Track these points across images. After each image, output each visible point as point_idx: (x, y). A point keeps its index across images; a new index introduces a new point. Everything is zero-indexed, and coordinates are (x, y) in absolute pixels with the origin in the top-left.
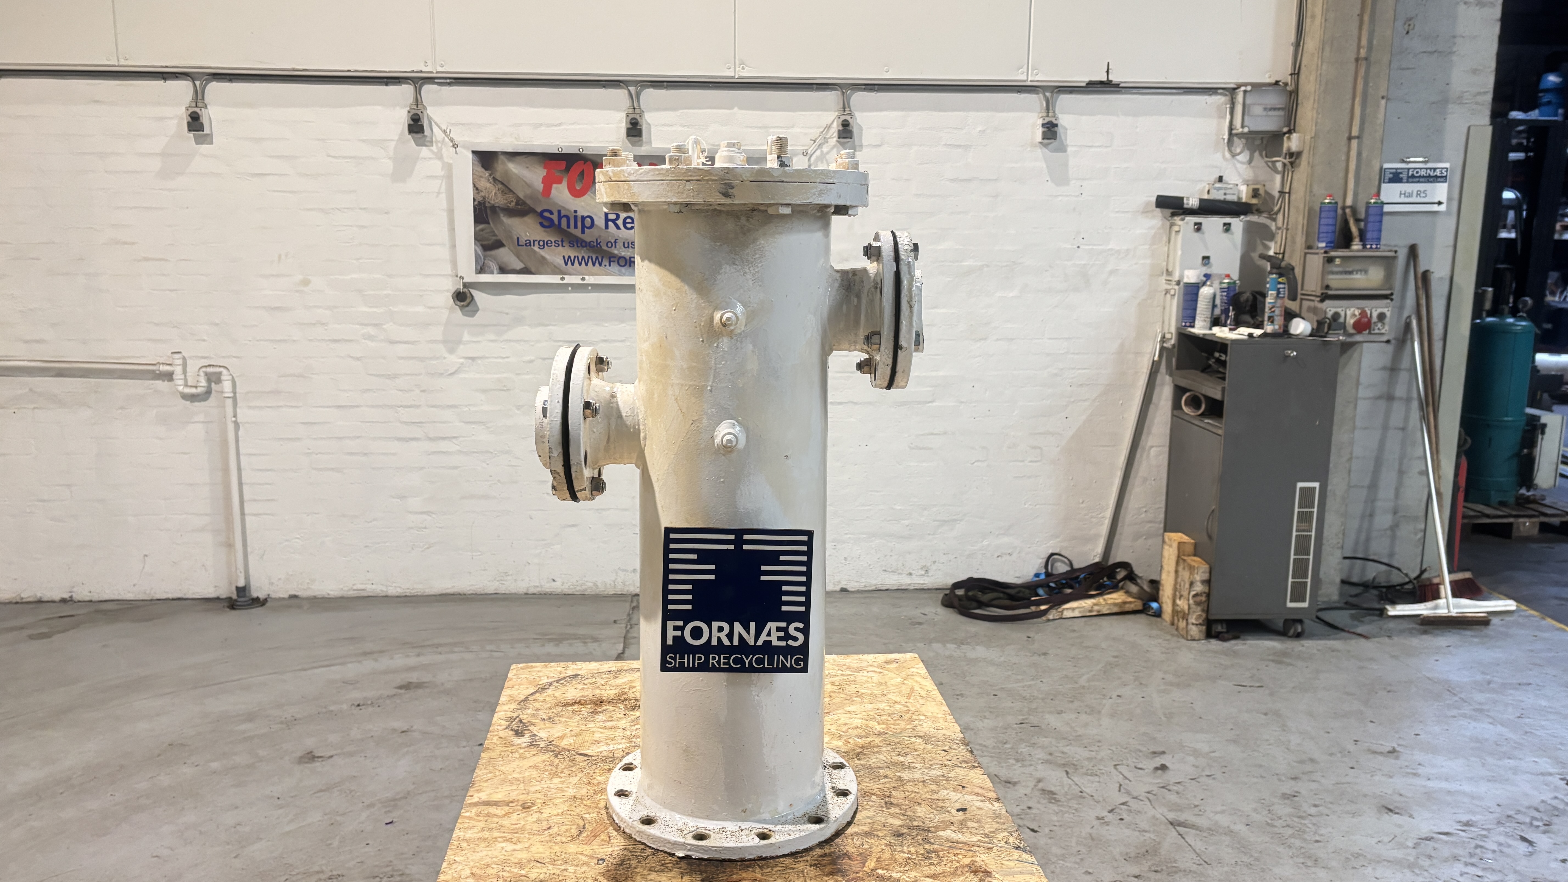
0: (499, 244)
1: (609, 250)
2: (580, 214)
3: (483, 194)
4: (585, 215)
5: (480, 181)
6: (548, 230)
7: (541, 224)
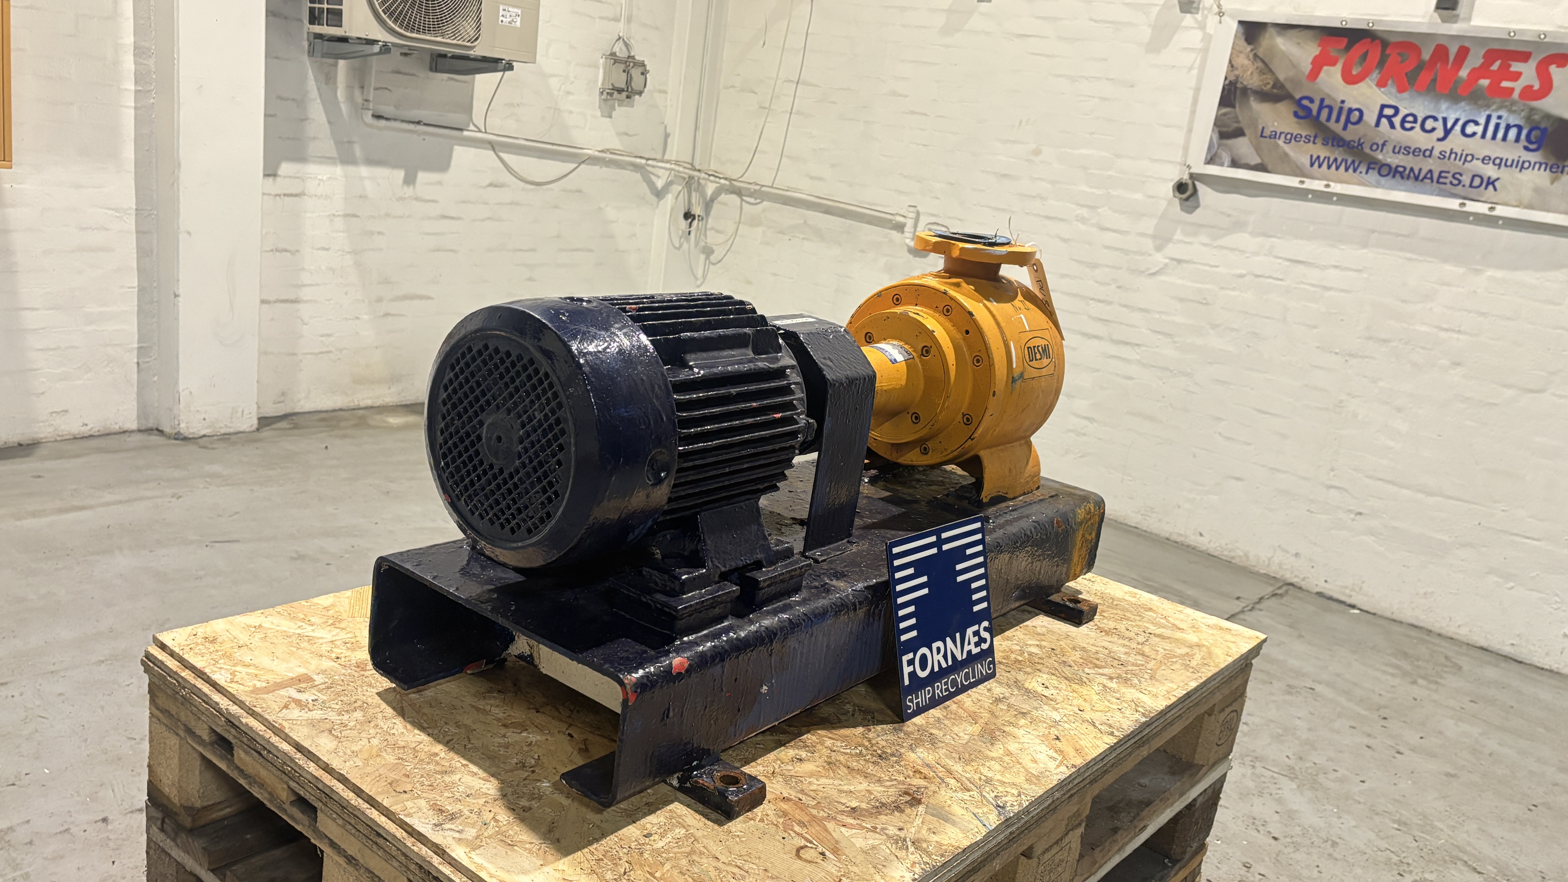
0: (1239, 133)
1: (1372, 153)
2: (1347, 105)
3: (1237, 73)
4: (1355, 106)
5: (1238, 56)
6: (1302, 121)
7: (1296, 115)
